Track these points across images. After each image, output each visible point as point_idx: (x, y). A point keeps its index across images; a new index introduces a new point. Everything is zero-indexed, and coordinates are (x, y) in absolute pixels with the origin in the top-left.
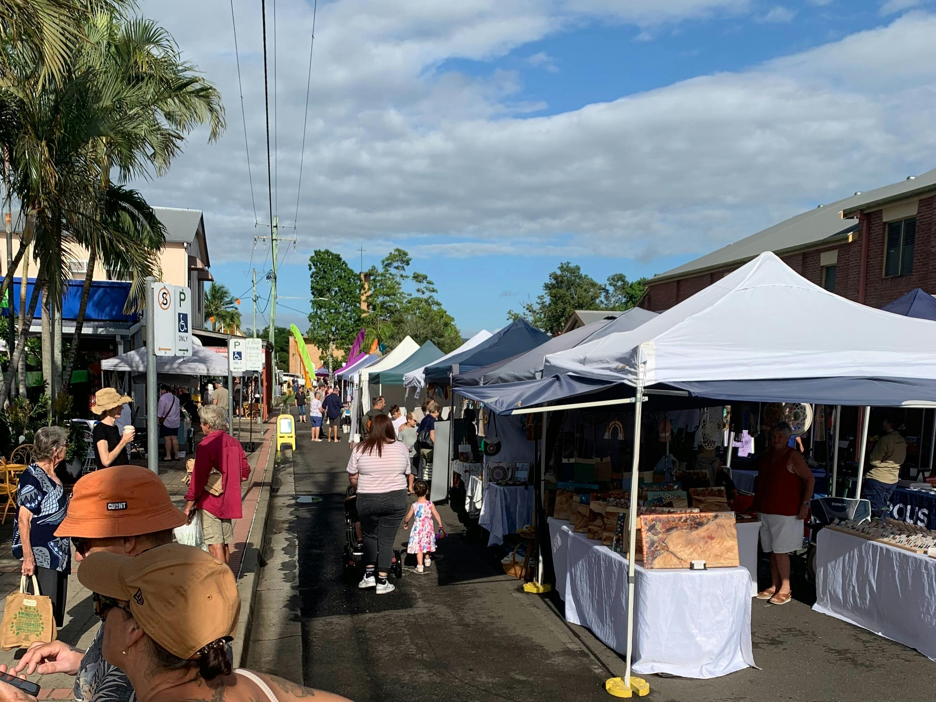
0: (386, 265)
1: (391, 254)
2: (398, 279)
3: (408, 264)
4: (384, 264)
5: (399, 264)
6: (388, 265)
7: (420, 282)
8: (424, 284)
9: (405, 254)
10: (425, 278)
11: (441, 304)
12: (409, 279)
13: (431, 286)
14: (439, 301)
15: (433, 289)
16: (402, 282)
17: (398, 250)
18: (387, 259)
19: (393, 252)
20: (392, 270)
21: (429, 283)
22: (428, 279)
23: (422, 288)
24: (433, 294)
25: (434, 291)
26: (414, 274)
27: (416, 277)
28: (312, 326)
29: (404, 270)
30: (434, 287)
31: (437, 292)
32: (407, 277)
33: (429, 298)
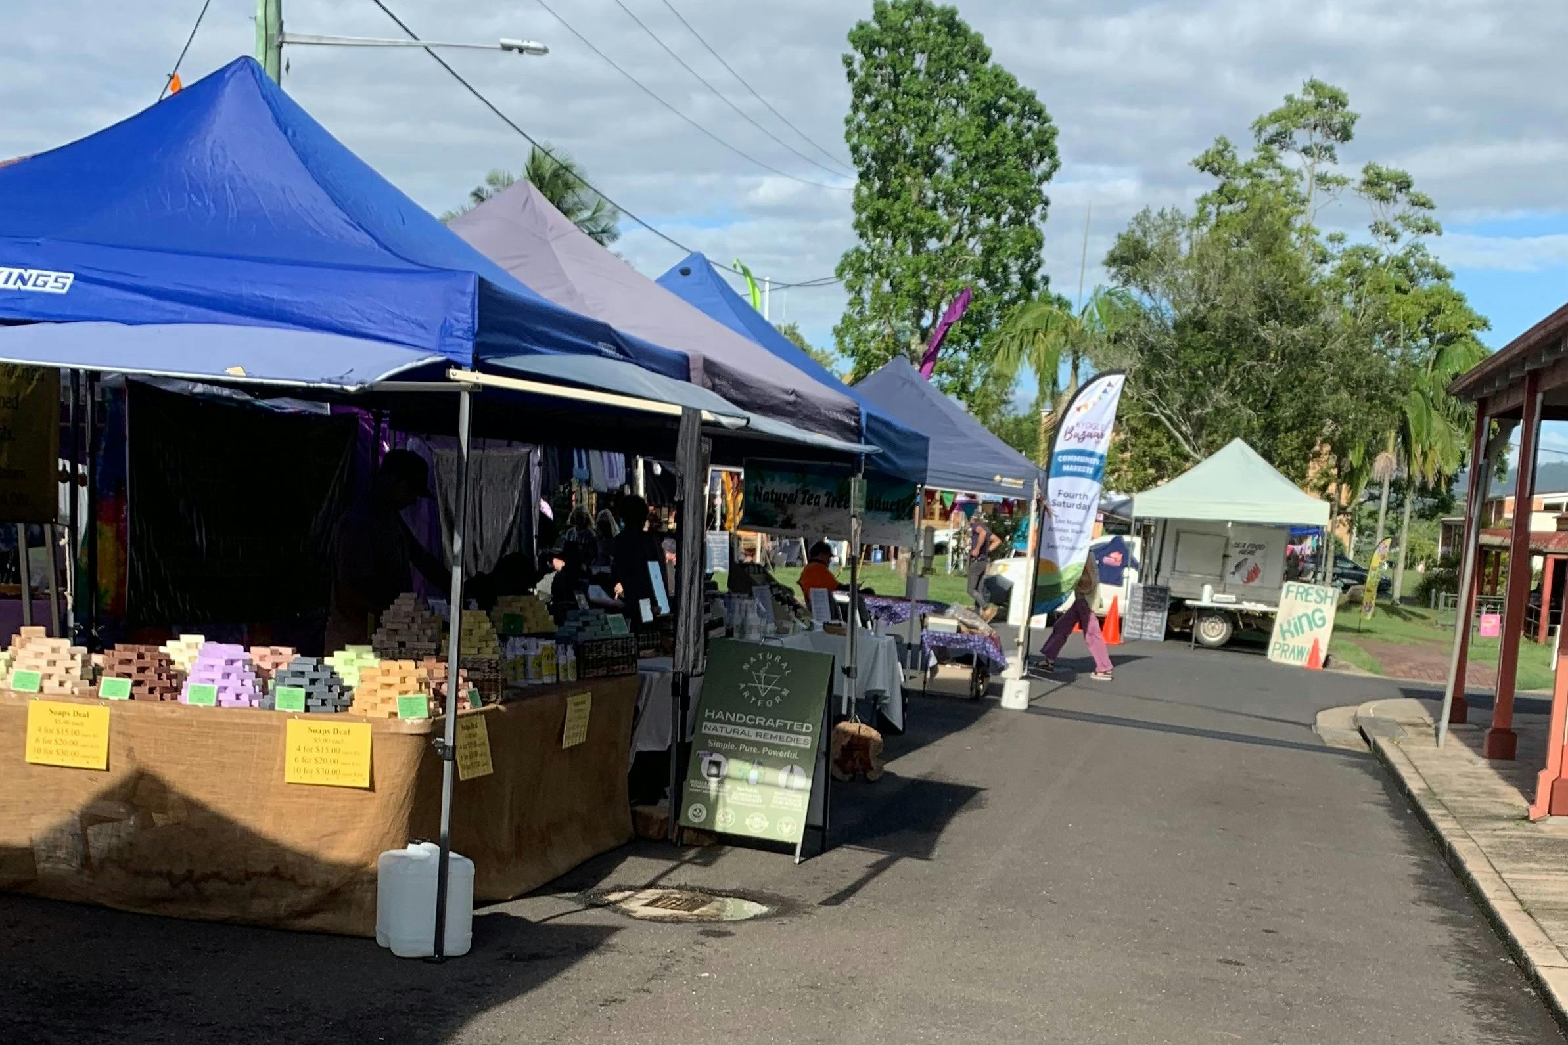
0: (1271, 141)
1: (1289, 99)
2: (1303, 187)
3: (1346, 136)
4: (1265, 136)
5: (1318, 137)
6: (1280, 139)
7: (1383, 198)
8: (1401, 204)
9: (1338, 100)
10: (1404, 184)
11: (1449, 276)
12: (1347, 188)
13: (1423, 212)
14: (1441, 262)
15: (1426, 221)
16: (1318, 199)
17: (1315, 86)
18: (1276, 118)
19: (1298, 95)
20: (1292, 160)
21: (1421, 203)
22: (1412, 190)
23: (1390, 219)
24: (1427, 240)
25: (1427, 230)
26: (1366, 171)
27: (1374, 182)
28: (851, 304)
29: (1333, 158)
30: (1434, 216)
31: (1439, 234)
32: (1341, 182)
33: (1410, 254)
